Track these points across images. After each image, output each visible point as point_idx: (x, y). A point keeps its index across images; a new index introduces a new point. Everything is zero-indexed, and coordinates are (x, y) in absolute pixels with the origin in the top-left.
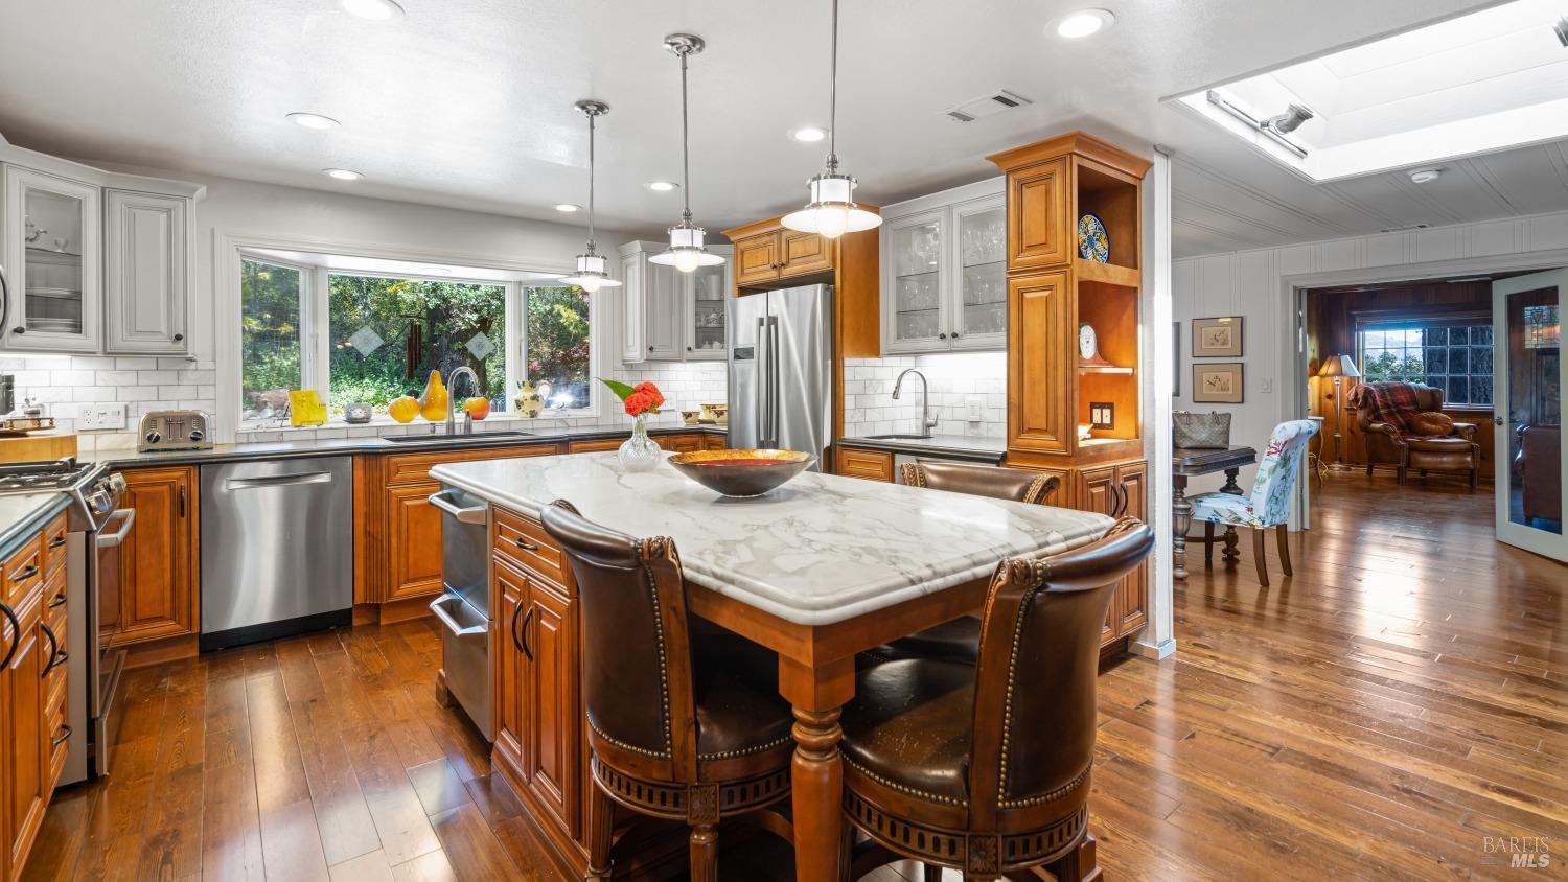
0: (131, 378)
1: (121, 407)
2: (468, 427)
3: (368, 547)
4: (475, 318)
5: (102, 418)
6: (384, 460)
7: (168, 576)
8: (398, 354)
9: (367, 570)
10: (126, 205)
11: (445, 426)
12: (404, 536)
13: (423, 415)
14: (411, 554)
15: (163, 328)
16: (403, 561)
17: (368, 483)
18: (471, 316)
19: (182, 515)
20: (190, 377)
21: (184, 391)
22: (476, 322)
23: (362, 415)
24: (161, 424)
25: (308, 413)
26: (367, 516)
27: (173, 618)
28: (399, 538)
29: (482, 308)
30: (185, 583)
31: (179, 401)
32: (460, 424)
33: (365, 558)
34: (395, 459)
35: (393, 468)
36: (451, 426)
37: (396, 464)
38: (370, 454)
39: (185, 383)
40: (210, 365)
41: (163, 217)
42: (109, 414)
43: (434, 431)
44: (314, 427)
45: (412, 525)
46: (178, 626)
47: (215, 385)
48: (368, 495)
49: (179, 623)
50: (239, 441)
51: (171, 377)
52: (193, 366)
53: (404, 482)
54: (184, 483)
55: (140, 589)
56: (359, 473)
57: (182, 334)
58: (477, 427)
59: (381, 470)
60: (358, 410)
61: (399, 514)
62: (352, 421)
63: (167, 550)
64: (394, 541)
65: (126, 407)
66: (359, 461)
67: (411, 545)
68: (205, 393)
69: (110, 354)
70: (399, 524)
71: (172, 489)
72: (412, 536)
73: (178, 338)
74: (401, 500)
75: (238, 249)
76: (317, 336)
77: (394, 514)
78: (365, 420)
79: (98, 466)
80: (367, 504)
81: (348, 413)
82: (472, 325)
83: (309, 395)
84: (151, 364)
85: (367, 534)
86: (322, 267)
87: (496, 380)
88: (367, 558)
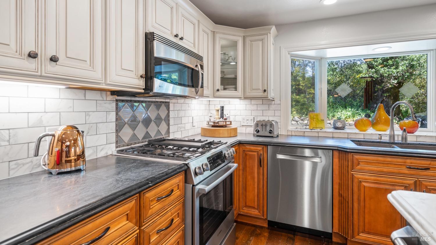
0: (255, 107)
1: (252, 117)
2: (404, 138)
3: (340, 203)
4: (396, 82)
5: (247, 122)
6: (350, 155)
7: (256, 191)
8: (360, 99)
9: (340, 215)
10: (250, 41)
11: (388, 136)
12: (362, 204)
13: (374, 128)
14: (367, 216)
15: (261, 88)
16: (362, 219)
17: (341, 167)
18: (394, 81)
19: (261, 167)
20: (273, 107)
21: (271, 113)
22: (396, 84)
23: (341, 126)
24: (260, 127)
25: (316, 124)
26: (340, 185)
27: (257, 209)
28: (359, 203)
29: (399, 77)
30: (261, 196)
31: (268, 116)
32: (398, 135)
33: (339, 208)
34: (357, 157)
35: (355, 161)
36: (392, 136)
37: (357, 159)
38: (342, 151)
39: (271, 109)
40: (279, 102)
41: (260, 43)
42: (249, 120)
43: (381, 139)
44: (319, 130)
45: (367, 199)
46: (259, 213)
47: (280, 110)
48: (341, 174)
49: (259, 212)
50: (288, 134)
51: (265, 107)
52: (273, 102)
53: (361, 171)
54: (262, 153)
55: (247, 193)
56: (336, 160)
57: (266, 89)
58: (411, 139)
59: (348, 161)
60: (339, 123)
61: (359, 190)
62: (336, 128)
63: (256, 180)
64: (356, 205)
65: (254, 118)
66: (336, 154)
67: (366, 211)
68: (277, 113)
69: (245, 98)
70: (359, 196)
71: (258, 154)
72: (367, 205)
73: (265, 91)
74: (360, 181)
75: (289, 53)
76: (321, 89)
77: (356, 189)
78: (343, 128)
79: (228, 143)
80: (341, 179)
81: (334, 124)
82: (394, 85)
83: (317, 115)
84: (260, 102)
85: (340, 195)
86: (324, 58)
87: (404, 109)
88: (340, 209)
